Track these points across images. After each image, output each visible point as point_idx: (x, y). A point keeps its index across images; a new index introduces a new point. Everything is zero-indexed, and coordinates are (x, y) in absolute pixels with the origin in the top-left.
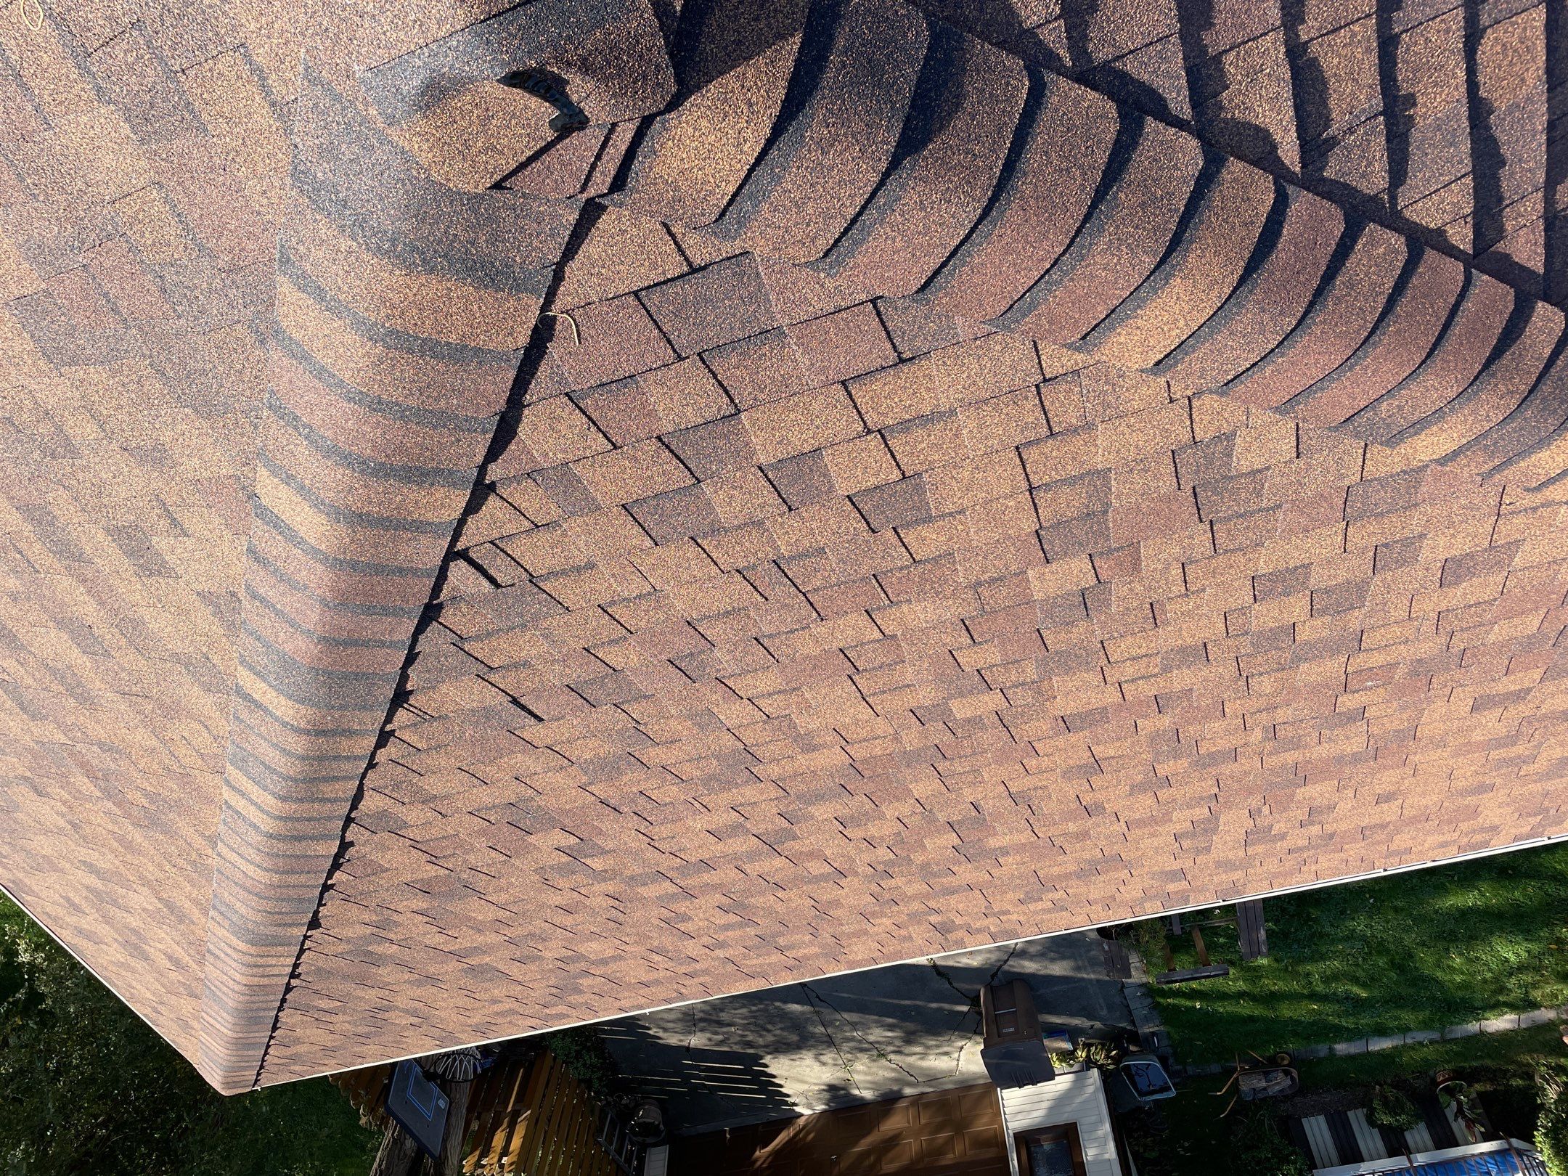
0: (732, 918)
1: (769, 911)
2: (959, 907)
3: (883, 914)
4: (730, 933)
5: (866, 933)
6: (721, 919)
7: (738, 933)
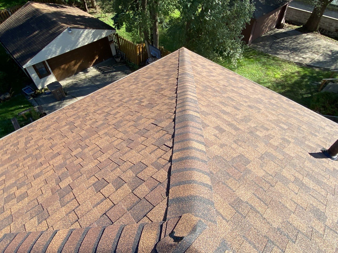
0: (112, 98)
3: (85, 107)
4: (112, 96)
5: (87, 103)
6: (114, 98)
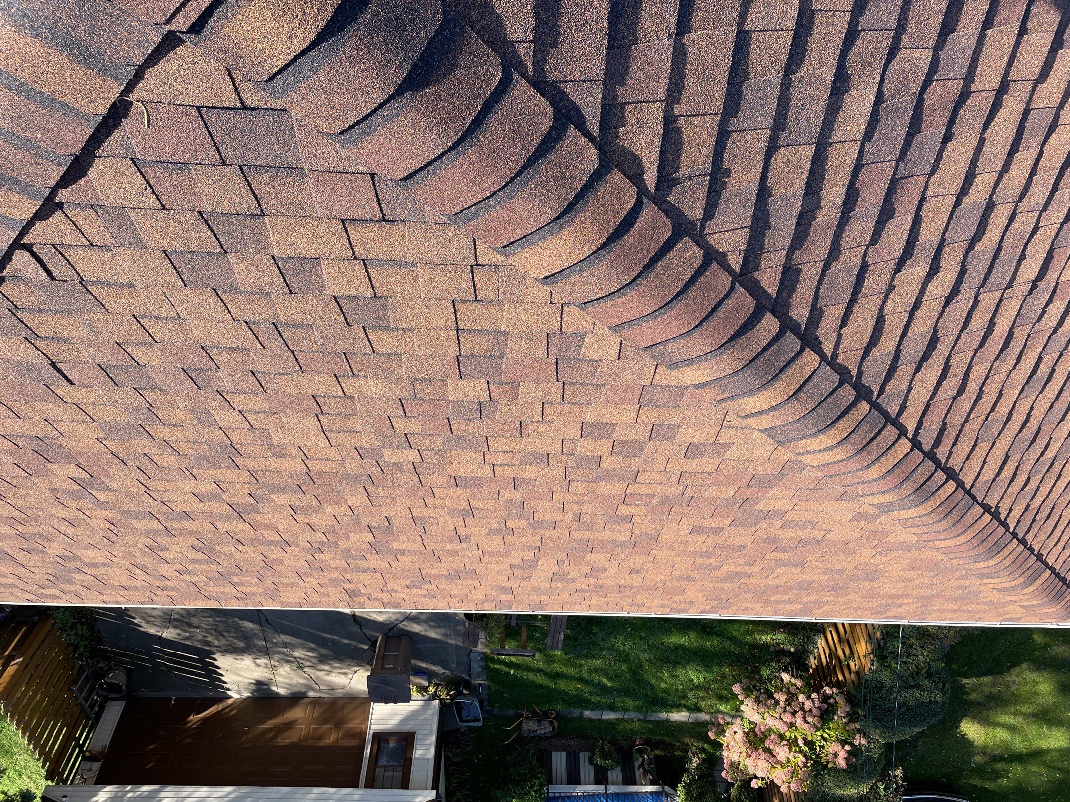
0: (200, 556)
1: (229, 557)
2: (366, 582)
3: (313, 576)
4: (197, 566)
5: (298, 585)
6: (192, 555)
7: (204, 567)
